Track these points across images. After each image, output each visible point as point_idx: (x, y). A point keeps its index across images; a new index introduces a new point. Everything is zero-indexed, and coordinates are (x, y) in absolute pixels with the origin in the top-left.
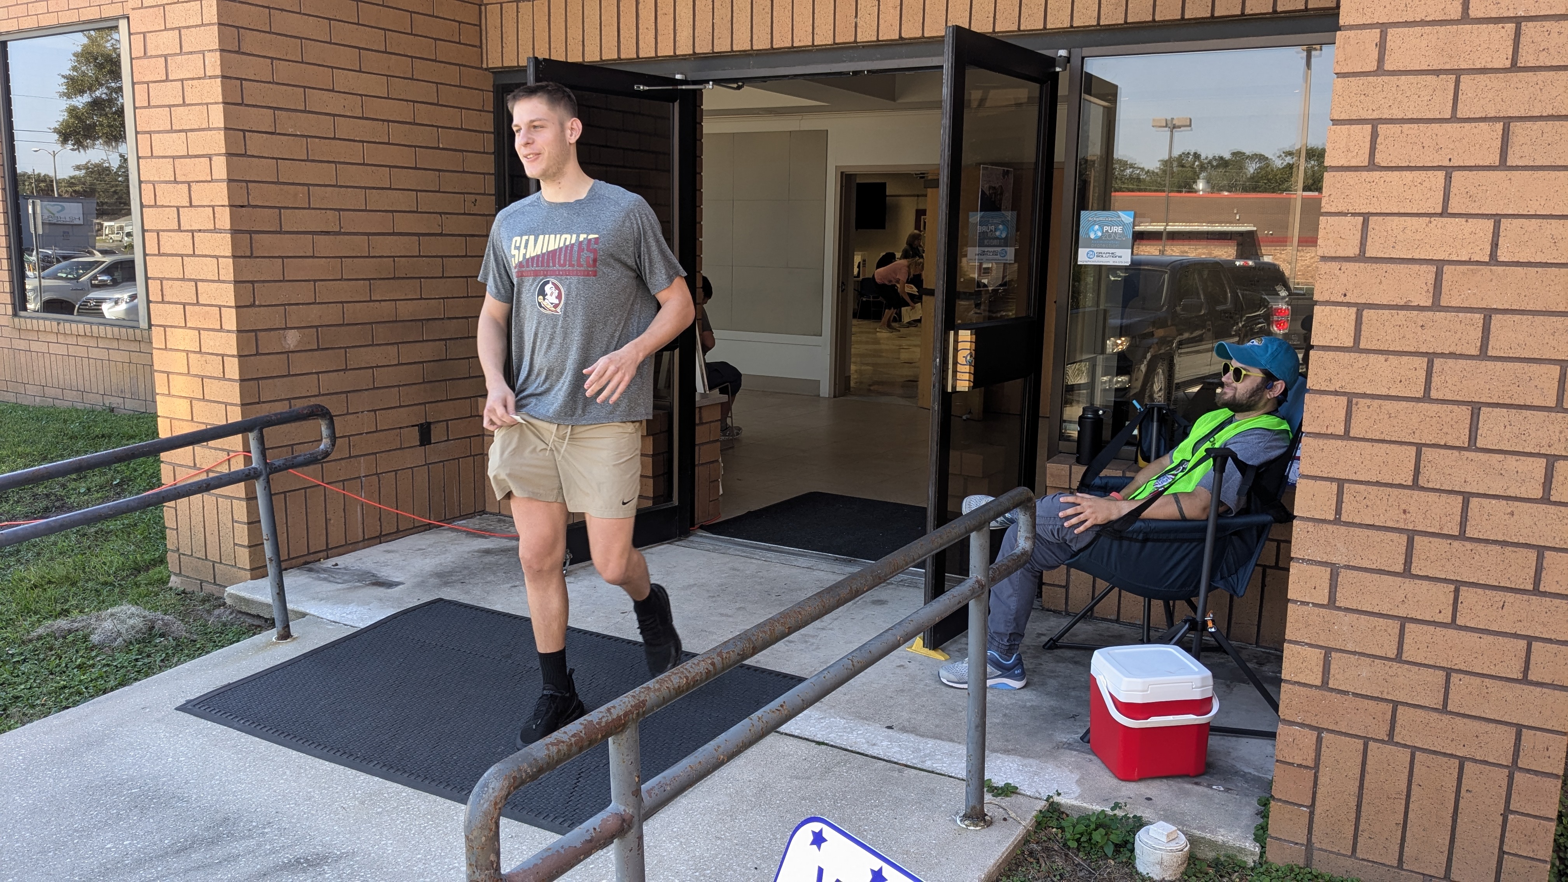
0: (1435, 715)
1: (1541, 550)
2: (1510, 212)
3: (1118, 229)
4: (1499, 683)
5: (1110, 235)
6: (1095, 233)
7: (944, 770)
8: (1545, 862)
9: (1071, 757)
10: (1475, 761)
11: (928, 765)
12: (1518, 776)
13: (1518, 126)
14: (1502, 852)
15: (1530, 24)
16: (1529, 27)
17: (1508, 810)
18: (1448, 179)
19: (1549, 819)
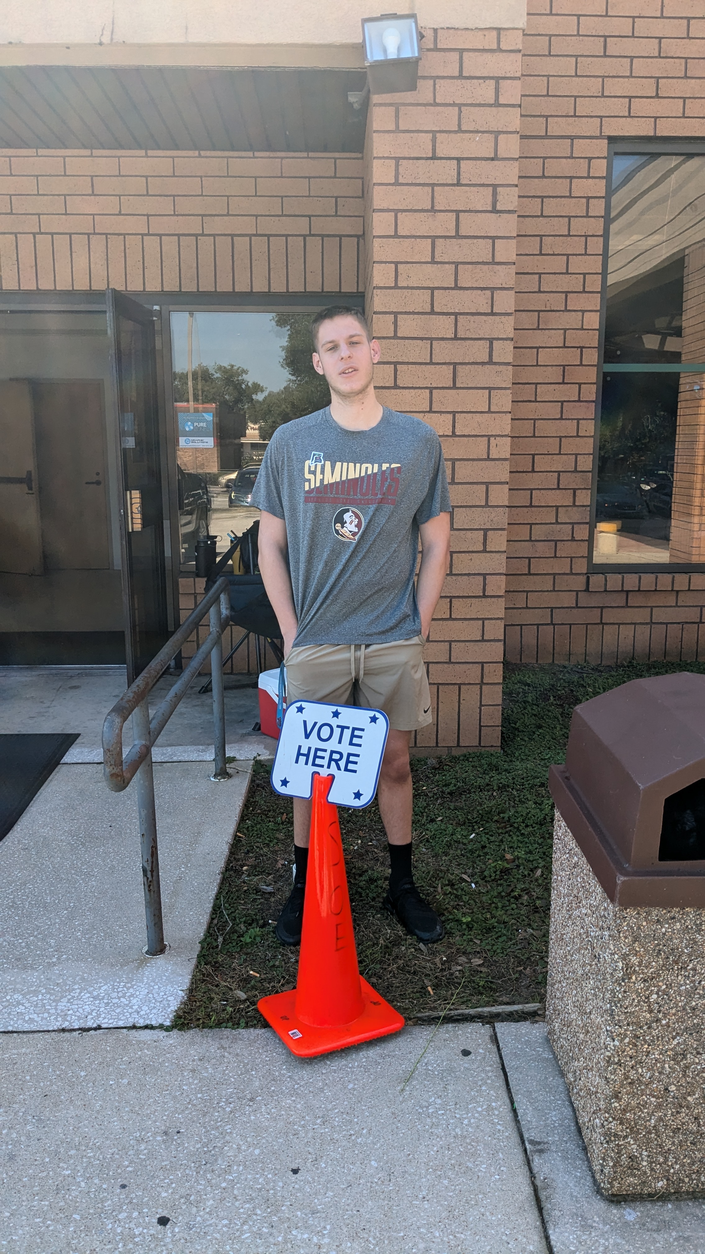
0: (446, 665)
1: (484, 575)
2: (459, 410)
3: (203, 425)
4: (472, 644)
5: (199, 428)
6: (189, 427)
7: (187, 759)
8: (498, 726)
9: (253, 738)
10: (465, 684)
12: (484, 687)
13: (459, 368)
14: (480, 726)
15: (461, 316)
16: (460, 318)
17: (481, 705)
18: (431, 393)
19: (499, 705)
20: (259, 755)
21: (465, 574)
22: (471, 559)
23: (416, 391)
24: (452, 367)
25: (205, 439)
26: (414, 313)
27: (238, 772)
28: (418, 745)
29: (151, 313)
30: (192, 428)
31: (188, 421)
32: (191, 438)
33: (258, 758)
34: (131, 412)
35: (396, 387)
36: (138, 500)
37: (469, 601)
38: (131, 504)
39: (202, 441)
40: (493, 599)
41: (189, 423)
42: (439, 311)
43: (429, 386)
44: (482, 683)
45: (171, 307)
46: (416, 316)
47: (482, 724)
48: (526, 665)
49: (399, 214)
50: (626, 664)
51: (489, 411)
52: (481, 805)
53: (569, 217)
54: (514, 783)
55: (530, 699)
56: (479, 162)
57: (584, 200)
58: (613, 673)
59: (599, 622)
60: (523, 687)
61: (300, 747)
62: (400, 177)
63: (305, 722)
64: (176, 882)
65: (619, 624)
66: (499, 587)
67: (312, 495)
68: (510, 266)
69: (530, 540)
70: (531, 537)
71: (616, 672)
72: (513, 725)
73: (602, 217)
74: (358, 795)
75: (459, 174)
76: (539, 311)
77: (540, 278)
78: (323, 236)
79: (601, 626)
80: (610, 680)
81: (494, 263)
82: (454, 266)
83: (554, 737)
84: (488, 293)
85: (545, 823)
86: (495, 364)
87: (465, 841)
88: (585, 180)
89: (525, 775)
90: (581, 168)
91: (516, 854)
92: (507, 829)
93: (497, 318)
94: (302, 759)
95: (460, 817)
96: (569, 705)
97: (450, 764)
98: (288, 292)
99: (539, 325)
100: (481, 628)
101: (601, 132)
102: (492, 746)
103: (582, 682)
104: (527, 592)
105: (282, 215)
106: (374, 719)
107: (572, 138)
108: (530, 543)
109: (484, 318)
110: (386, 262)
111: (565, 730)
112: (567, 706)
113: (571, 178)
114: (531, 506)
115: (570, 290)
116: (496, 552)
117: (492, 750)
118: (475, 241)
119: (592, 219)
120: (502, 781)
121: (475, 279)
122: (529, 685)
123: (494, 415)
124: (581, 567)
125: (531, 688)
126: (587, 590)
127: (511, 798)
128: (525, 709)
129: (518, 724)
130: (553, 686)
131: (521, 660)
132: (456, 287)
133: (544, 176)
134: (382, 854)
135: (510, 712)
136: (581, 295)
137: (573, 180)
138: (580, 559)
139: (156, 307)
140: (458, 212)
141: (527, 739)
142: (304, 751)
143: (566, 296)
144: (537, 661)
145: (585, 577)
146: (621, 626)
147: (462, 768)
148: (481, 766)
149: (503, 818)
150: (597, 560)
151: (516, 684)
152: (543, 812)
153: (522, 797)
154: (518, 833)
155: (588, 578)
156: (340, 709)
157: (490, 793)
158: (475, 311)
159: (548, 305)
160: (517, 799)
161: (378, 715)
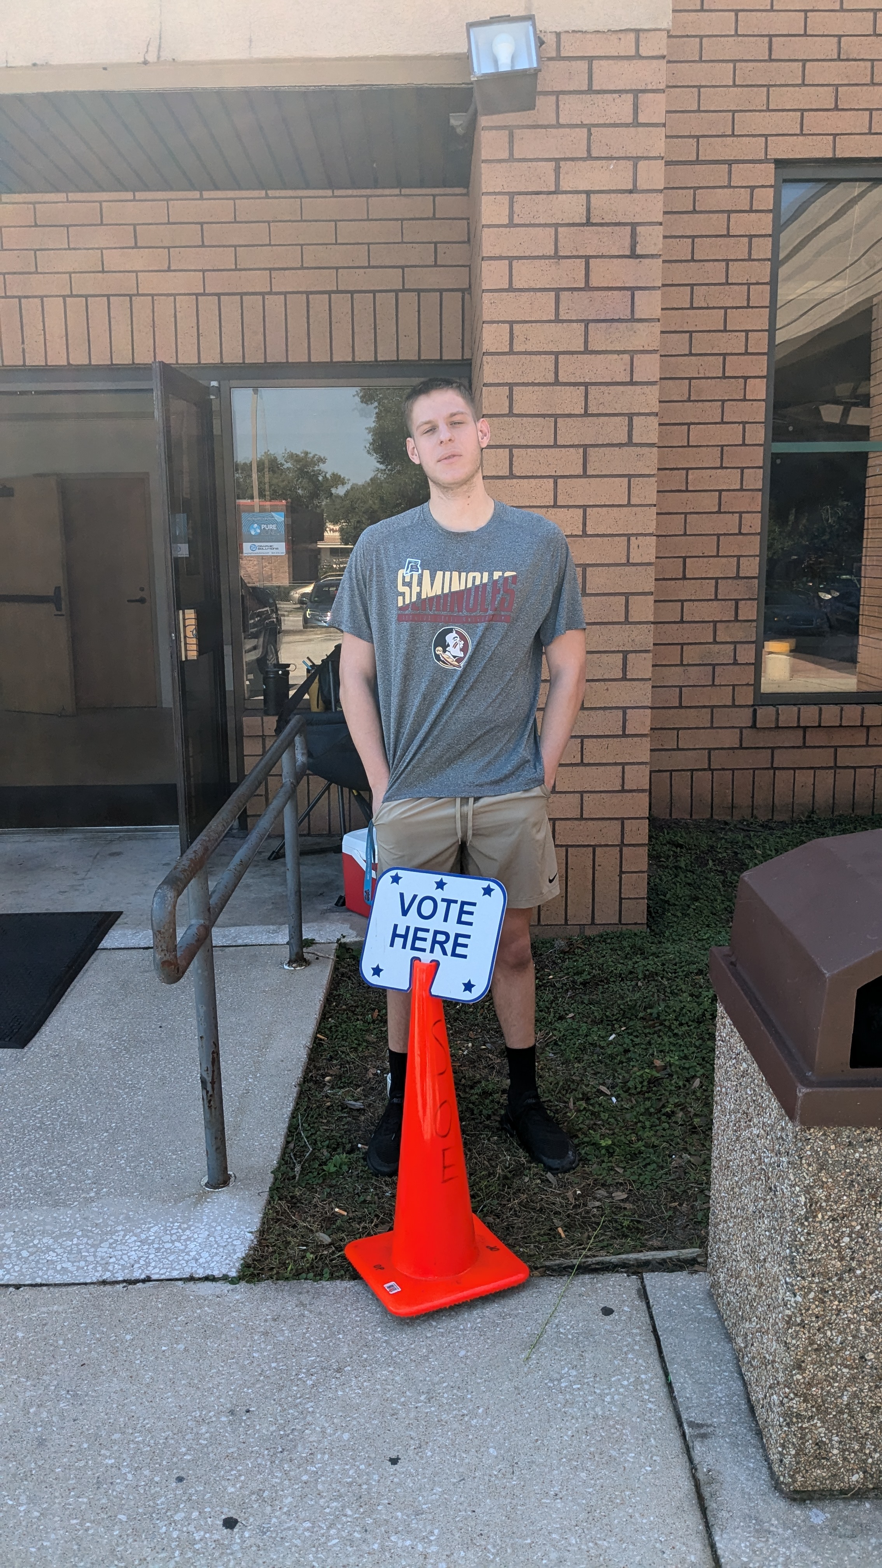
0: (577, 822)
1: (624, 709)
2: (591, 504)
3: (272, 527)
4: (610, 795)
5: (267, 532)
6: (255, 530)
7: (254, 942)
8: (643, 899)
9: (336, 916)
10: (601, 846)
11: (240, 942)
12: (624, 849)
13: (590, 451)
14: (621, 899)
15: (593, 387)
16: (592, 389)
17: (621, 872)
18: (556, 483)
19: (643, 872)
20: (344, 937)
21: (600, 708)
22: (607, 689)
23: (537, 480)
24: (581, 450)
25: (275, 545)
26: (533, 384)
27: (317, 959)
28: (542, 923)
29: (208, 390)
30: (259, 531)
31: (254, 522)
32: (257, 544)
33: (343, 940)
34: (183, 512)
35: (512, 476)
36: (193, 622)
37: (605, 741)
38: (185, 627)
39: (271, 547)
40: (635, 739)
41: (256, 525)
42: (565, 381)
43: (554, 474)
44: (622, 845)
45: (233, 383)
46: (536, 388)
47: (623, 896)
48: (677, 822)
49: (515, 263)
50: (804, 819)
51: (629, 504)
52: (622, 998)
53: (727, 261)
54: (664, 970)
55: (683, 865)
56: (613, 195)
57: (746, 240)
58: (789, 831)
59: (769, 766)
60: (674, 849)
61: (396, 926)
62: (515, 216)
63: (402, 895)
64: (243, 1096)
65: (794, 769)
66: (643, 723)
67: (407, 612)
68: (653, 324)
69: (682, 665)
70: (682, 661)
71: (792, 829)
72: (662, 897)
73: (769, 260)
74: (468, 987)
75: (588, 210)
76: (690, 379)
77: (691, 337)
78: (419, 291)
79: (772, 772)
80: (784, 840)
81: (633, 320)
82: (583, 324)
83: (714, 911)
84: (627, 357)
85: (704, 1021)
86: (637, 445)
87: (603, 1044)
88: (746, 215)
89: (677, 960)
90: (741, 199)
91: (668, 1059)
92: (656, 1029)
93: (638, 388)
94: (399, 941)
95: (596, 1014)
96: (733, 871)
97: (582, 946)
98: (376, 360)
99: (690, 395)
100: (621, 775)
101: (766, 154)
102: (636, 924)
103: (748, 842)
104: (678, 729)
105: (369, 267)
106: (488, 891)
107: (730, 163)
108: (681, 669)
109: (621, 388)
110: (498, 322)
111: (728, 903)
112: (730, 872)
113: (729, 212)
114: (682, 621)
115: (728, 352)
116: (638, 680)
117: (636, 929)
118: (610, 293)
119: (756, 263)
120: (649, 967)
121: (610, 341)
122: (681, 846)
123: (634, 509)
124: (746, 697)
125: (684, 850)
126: (754, 726)
127: (661, 989)
128: (676, 876)
129: (668, 896)
130: (712, 847)
131: (671, 815)
132: (587, 351)
133: (694, 211)
134: (499, 1061)
135: (657, 880)
136: (742, 357)
137: (732, 215)
138: (745, 687)
139: (214, 383)
140: (587, 258)
141: (679, 914)
142: (401, 931)
143: (724, 360)
144: (691, 816)
145: (751, 709)
146: (797, 771)
147: (597, 952)
148: (622, 949)
149: (651, 1014)
150: (765, 688)
151: (665, 845)
152: (701, 1007)
153: (674, 987)
154: (670, 1033)
155: (755, 711)
156: (446, 879)
157: (633, 983)
158: (609, 380)
159: (702, 371)
160: (668, 990)
161: (493, 885)
